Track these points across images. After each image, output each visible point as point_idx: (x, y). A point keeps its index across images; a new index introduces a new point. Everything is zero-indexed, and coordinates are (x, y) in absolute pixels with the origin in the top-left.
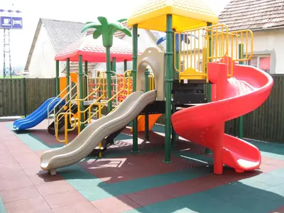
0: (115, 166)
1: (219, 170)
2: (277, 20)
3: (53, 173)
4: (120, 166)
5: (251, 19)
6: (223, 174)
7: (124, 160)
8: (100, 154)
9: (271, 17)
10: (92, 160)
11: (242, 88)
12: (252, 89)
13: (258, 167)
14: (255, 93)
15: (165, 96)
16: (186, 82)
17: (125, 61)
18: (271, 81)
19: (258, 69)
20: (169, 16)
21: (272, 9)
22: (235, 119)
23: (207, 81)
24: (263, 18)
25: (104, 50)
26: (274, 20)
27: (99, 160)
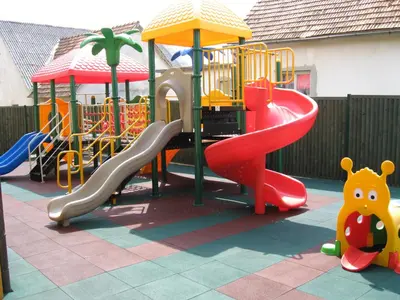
0: (140, 212)
1: (261, 210)
2: (318, 28)
3: (66, 224)
4: (145, 212)
5: (286, 26)
6: (266, 214)
7: (146, 206)
8: (114, 201)
9: (311, 23)
10: (107, 208)
11: (285, 116)
12: (296, 117)
13: (303, 204)
14: (299, 121)
15: (193, 126)
16: (218, 109)
17: (127, 82)
18: (315, 106)
19: (295, 91)
20: (197, 32)
21: (311, 14)
22: (272, 153)
23: (244, 108)
24: (301, 24)
25: (108, 69)
26: (314, 28)
27: (115, 208)
